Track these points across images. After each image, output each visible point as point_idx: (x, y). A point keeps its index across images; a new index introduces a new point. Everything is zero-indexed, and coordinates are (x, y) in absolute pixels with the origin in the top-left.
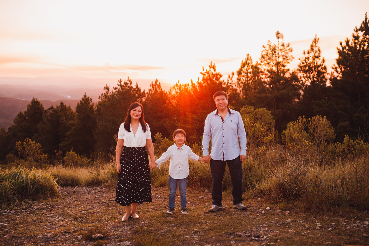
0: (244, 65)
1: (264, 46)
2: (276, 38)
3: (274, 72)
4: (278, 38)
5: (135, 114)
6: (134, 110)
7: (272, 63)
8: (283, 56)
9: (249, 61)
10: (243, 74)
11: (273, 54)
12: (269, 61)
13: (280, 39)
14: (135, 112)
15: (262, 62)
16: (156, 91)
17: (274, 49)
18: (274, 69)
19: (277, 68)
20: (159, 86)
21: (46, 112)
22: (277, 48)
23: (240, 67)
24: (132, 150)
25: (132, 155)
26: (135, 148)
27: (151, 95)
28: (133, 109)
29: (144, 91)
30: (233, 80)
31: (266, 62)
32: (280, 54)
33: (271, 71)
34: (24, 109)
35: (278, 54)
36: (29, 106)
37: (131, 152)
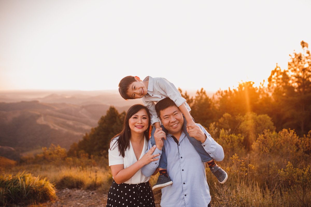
0: (273, 72)
1: (290, 55)
2: (301, 47)
3: (301, 77)
4: (303, 46)
5: (136, 125)
6: (135, 118)
7: (298, 70)
8: (308, 62)
9: (278, 69)
10: (273, 80)
11: (299, 61)
12: (295, 68)
13: (305, 48)
14: (136, 120)
15: (289, 69)
16: (202, 97)
17: (300, 58)
18: (301, 74)
19: (304, 74)
20: (204, 93)
21: (120, 116)
22: (302, 56)
23: (270, 75)
24: (131, 189)
25: (132, 197)
26: (136, 185)
27: (198, 100)
28: (133, 116)
29: (192, 98)
30: (264, 86)
31: (292, 69)
32: (306, 60)
33: (298, 77)
34: (105, 114)
35: (304, 61)
36: (108, 111)
37: (131, 193)
